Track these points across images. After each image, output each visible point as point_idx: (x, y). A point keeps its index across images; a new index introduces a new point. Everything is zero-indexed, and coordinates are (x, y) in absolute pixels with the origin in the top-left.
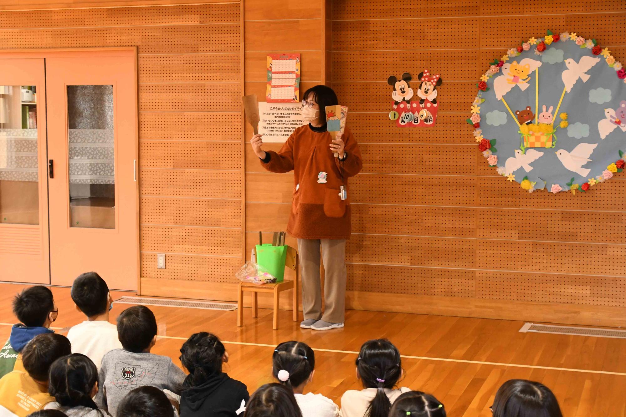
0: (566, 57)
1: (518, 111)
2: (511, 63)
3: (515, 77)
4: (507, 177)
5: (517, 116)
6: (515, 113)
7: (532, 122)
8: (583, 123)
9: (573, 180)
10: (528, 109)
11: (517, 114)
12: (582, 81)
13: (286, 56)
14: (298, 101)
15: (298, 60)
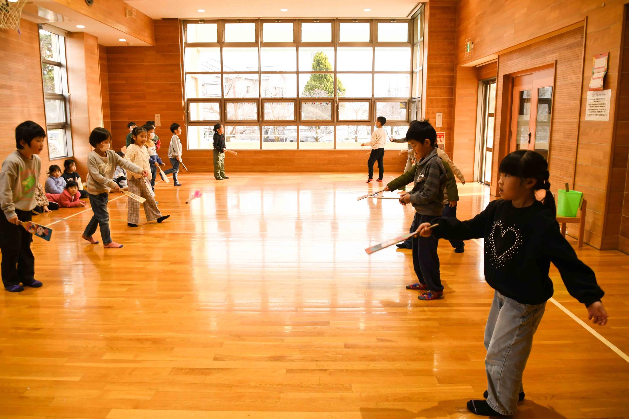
13: (602, 55)
14: (602, 89)
15: (607, 57)
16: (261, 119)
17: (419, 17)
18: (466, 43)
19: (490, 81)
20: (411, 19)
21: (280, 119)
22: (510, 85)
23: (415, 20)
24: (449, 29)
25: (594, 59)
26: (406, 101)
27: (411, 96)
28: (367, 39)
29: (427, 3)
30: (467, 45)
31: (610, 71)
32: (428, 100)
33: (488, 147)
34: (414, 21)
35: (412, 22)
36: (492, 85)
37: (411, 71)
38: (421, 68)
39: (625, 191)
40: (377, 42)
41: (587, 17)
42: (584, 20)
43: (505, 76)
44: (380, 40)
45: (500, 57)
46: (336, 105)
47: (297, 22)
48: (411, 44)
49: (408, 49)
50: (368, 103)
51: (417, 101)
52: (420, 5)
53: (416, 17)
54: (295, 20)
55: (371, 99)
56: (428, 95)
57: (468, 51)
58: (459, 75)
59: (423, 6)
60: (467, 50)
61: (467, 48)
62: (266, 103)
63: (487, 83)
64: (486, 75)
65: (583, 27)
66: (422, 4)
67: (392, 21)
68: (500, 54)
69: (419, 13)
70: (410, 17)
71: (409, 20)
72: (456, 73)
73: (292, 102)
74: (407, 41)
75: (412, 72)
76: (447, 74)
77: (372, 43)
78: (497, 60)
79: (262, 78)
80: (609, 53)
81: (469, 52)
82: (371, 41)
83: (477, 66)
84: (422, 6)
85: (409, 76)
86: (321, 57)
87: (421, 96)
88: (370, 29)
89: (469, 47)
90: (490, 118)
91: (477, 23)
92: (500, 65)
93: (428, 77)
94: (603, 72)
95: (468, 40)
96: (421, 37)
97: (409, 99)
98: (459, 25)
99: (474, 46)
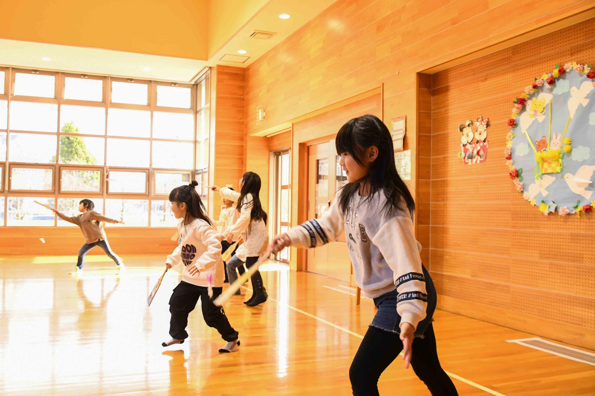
0: (571, 87)
1: (537, 141)
2: (531, 100)
3: (535, 111)
4: (530, 202)
5: (536, 145)
6: (534, 143)
7: (546, 150)
8: (584, 146)
9: (579, 202)
10: (544, 138)
11: (536, 144)
12: (583, 106)
13: (400, 119)
14: (402, 149)
15: (404, 120)
16: (7, 188)
17: (203, 83)
18: (257, 111)
19: (282, 152)
20: (194, 85)
21: (32, 189)
22: (306, 154)
23: (198, 85)
24: (238, 96)
25: (392, 122)
26: (189, 173)
27: (194, 168)
28: (145, 102)
29: (213, 67)
30: (258, 113)
31: (407, 133)
32: (216, 170)
33: (283, 221)
34: (197, 87)
35: (195, 87)
36: (284, 156)
37: (195, 140)
38: (208, 136)
39: (431, 247)
40: (156, 106)
41: (383, 84)
42: (380, 87)
43: (300, 144)
44: (159, 104)
45: (294, 125)
46: (106, 174)
47: (60, 75)
48: (193, 111)
49: (191, 117)
50: (145, 173)
51: (203, 173)
52: (207, 69)
53: (199, 83)
54: (58, 73)
55: (149, 170)
56: (216, 165)
57: (260, 119)
58: (250, 145)
59: (210, 70)
60: (258, 119)
61: (258, 116)
62: (15, 169)
63: (278, 154)
64: (277, 145)
65: (379, 94)
66: (208, 69)
67: (173, 85)
68: (295, 121)
69: (203, 79)
70: (193, 83)
71: (192, 86)
72: (246, 143)
73: (50, 168)
74: (189, 108)
75: (195, 142)
76: (237, 143)
77: (150, 107)
78: (291, 129)
79: (10, 137)
80: (406, 116)
81: (262, 121)
82: (149, 105)
83: (268, 136)
84: (208, 70)
85: (192, 145)
86: (71, 128)
87: (207, 166)
88: (148, 92)
89: (260, 115)
90: (283, 190)
91: (268, 91)
92: (294, 133)
93: (217, 146)
94: (402, 134)
95: (260, 108)
96: (206, 104)
97: (192, 171)
98: (248, 93)
99: (266, 114)
